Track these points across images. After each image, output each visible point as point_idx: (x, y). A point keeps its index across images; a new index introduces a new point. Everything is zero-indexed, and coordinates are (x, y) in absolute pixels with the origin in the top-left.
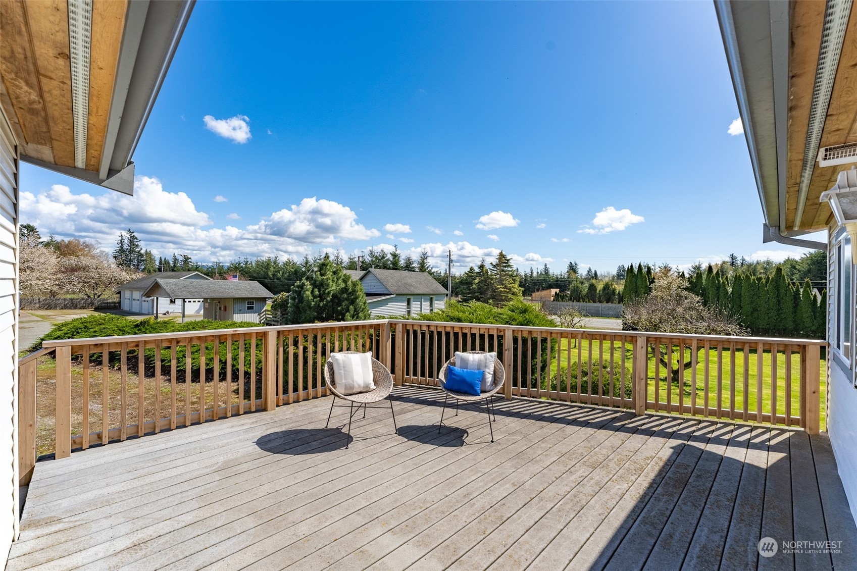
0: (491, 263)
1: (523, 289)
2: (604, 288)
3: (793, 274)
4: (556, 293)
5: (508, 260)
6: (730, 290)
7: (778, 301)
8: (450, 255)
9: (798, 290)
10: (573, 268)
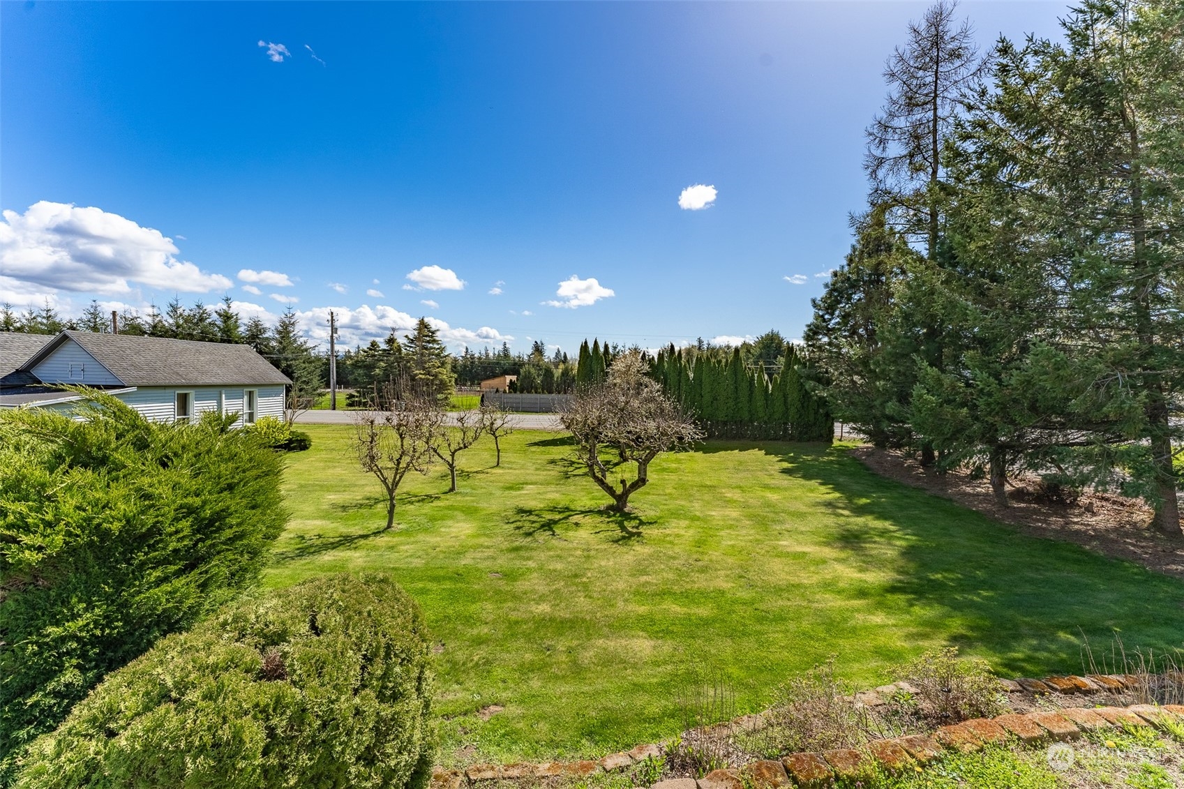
0: (406, 336)
1: (456, 376)
2: (563, 374)
3: (748, 358)
4: (511, 380)
5: (433, 333)
6: (691, 375)
7: (736, 388)
8: (332, 320)
9: (753, 376)
10: (538, 349)
